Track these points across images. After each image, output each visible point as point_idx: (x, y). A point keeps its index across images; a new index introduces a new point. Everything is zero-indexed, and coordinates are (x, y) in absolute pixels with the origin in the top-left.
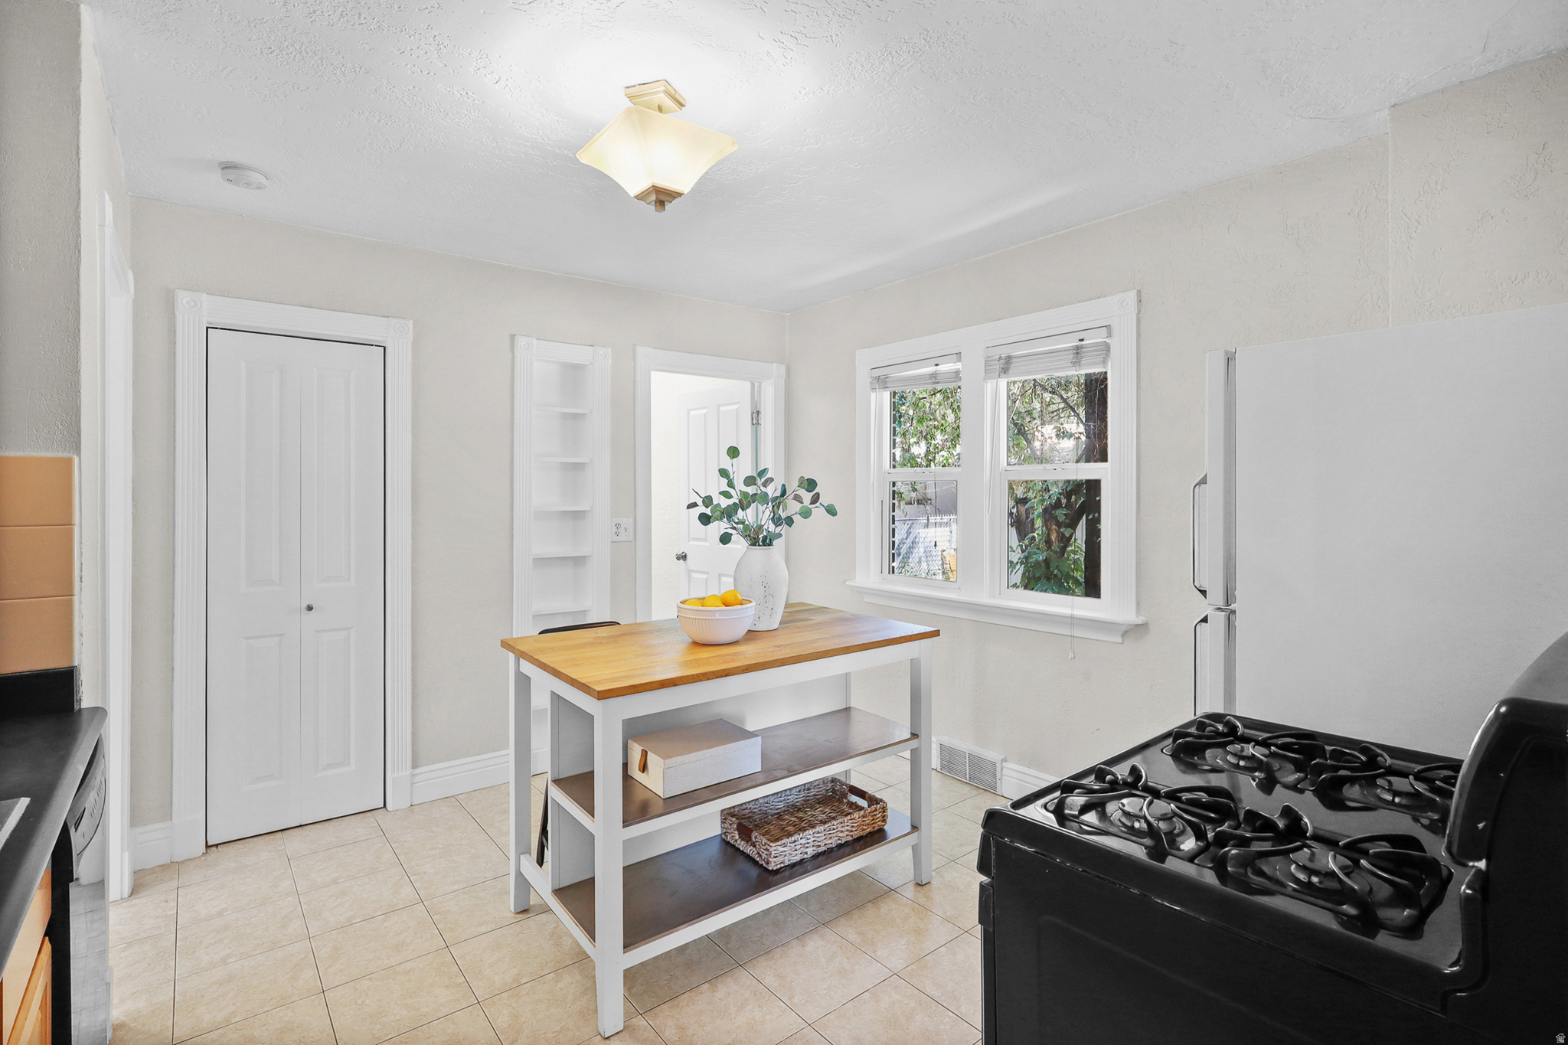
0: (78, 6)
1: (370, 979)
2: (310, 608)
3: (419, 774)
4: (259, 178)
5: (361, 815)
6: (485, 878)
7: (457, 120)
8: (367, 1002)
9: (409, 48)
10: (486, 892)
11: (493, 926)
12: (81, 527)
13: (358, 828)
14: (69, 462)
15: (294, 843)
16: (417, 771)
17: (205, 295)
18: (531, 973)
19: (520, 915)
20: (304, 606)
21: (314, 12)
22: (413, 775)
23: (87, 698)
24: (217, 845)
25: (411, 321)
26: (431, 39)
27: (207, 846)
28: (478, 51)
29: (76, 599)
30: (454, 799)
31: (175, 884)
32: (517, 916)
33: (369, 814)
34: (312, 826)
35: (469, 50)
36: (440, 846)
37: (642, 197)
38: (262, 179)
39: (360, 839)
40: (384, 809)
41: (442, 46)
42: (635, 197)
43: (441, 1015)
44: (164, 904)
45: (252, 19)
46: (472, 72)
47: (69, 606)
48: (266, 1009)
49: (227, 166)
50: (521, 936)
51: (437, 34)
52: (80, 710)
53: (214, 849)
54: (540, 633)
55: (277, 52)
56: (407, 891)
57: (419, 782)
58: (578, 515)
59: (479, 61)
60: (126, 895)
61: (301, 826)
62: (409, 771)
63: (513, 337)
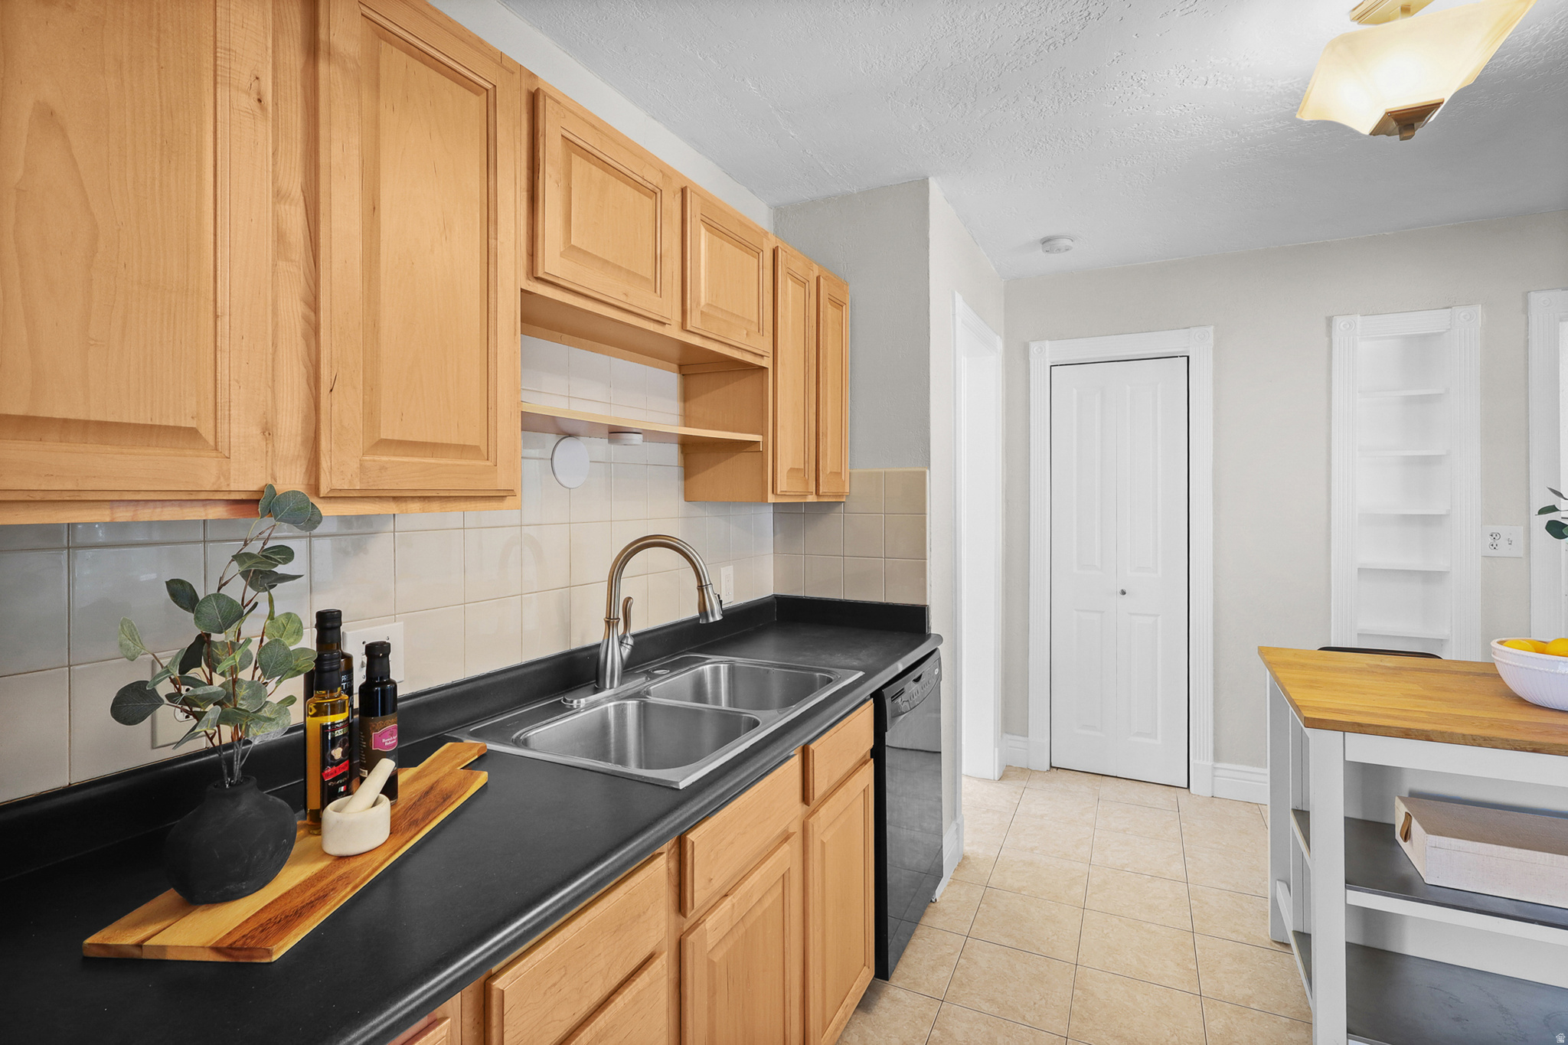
0: (928, 179)
1: (1120, 920)
2: (1123, 593)
3: (1222, 769)
4: (1067, 242)
5: (1166, 787)
6: (1256, 892)
7: (1189, 132)
8: (1111, 935)
9: (1118, 98)
10: (1251, 905)
11: (1244, 940)
12: (930, 515)
13: (1160, 796)
14: (924, 473)
15: (1108, 788)
16: (1218, 765)
17: (1047, 342)
18: (1264, 1004)
19: (1278, 946)
20: (1119, 590)
21: (1041, 110)
22: (1215, 768)
23: (935, 625)
24: (1058, 768)
25: (1212, 327)
26: (1130, 80)
27: (1051, 767)
28: (1174, 67)
29: (928, 561)
30: (1256, 807)
31: (1024, 783)
32: (1274, 944)
33: (1174, 789)
34: (1125, 780)
35: (1166, 71)
36: (1224, 844)
37: (1379, 130)
38: (1068, 242)
39: (1157, 806)
40: (1187, 790)
41: (1142, 81)
42: (1371, 134)
43: (1163, 983)
44: (1014, 794)
45: (1009, 137)
46: (1179, 87)
47: (924, 565)
48: (1044, 897)
49: (1046, 241)
50: (1270, 965)
51: (1132, 74)
52: (930, 634)
53: (1055, 770)
54: (1320, 649)
55: (1034, 150)
56: (1177, 867)
57: (1220, 777)
58: (1428, 521)
59: (1180, 75)
60: (997, 779)
61: (1116, 777)
62: (1210, 763)
63: (1329, 321)
